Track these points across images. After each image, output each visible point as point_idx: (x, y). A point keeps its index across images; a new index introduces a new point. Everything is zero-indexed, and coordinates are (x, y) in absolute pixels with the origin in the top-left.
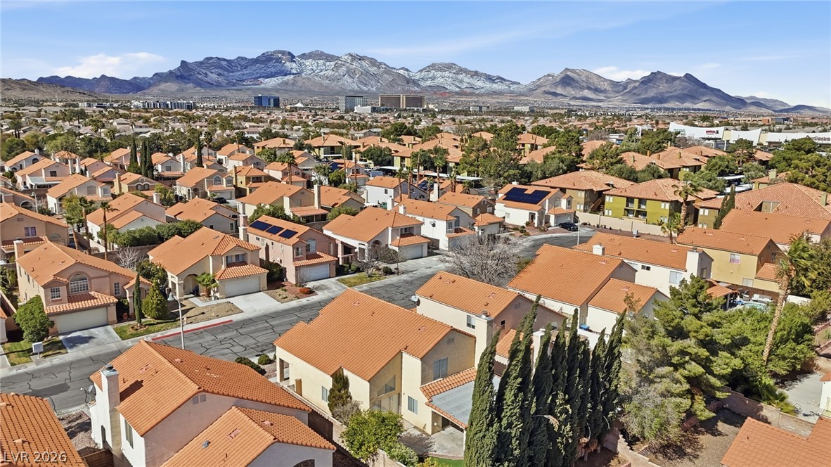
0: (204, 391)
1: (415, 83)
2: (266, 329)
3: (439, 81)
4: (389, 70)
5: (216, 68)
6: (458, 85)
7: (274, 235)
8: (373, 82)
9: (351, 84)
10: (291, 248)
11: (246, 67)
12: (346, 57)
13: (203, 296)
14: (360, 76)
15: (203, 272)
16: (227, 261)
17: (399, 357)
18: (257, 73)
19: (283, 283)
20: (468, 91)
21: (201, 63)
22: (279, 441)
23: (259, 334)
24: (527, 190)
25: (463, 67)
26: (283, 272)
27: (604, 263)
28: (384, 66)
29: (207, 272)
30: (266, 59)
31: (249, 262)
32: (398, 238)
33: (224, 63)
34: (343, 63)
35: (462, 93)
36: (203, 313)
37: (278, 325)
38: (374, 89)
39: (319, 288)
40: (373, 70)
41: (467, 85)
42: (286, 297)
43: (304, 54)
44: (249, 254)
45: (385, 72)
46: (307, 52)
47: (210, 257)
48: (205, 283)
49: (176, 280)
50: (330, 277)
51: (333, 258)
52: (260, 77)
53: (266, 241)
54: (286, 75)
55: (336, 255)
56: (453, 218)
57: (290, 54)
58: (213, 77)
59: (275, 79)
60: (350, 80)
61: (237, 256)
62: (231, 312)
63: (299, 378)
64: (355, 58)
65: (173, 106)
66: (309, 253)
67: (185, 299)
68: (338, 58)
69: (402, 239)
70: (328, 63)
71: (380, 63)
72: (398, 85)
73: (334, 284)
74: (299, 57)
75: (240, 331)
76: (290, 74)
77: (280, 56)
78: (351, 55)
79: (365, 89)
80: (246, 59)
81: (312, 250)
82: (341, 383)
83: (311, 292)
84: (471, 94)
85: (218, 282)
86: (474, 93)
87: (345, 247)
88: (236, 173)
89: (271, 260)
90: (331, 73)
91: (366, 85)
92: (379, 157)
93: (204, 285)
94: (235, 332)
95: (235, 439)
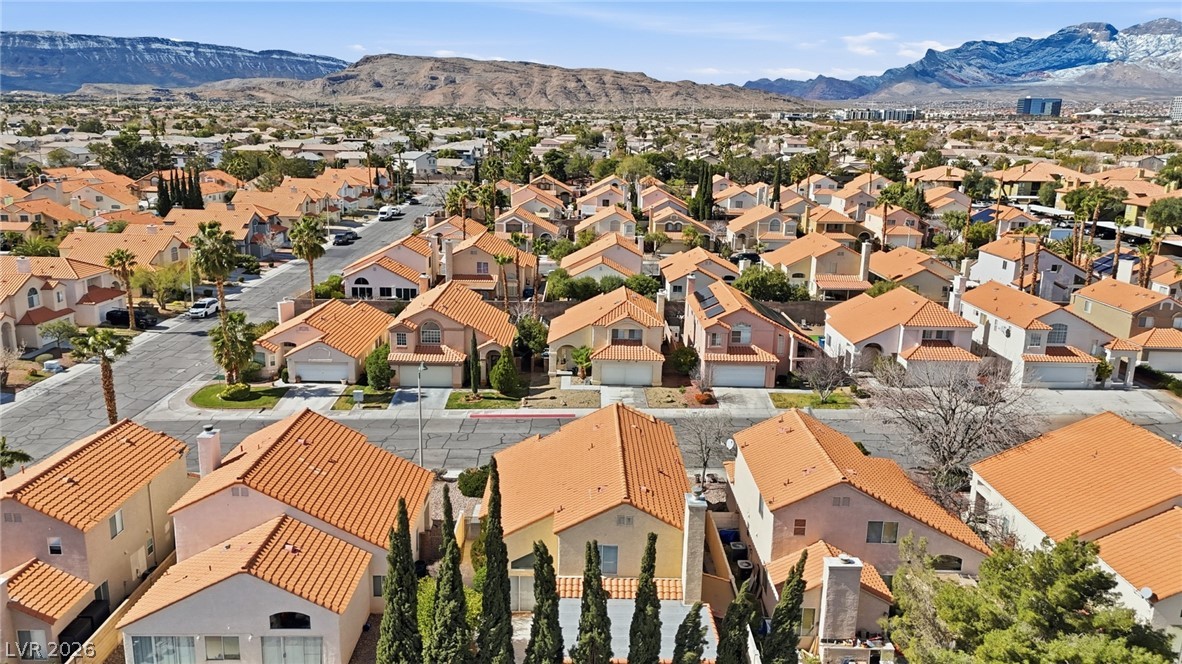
0: (244, 483)
5: (978, 57)
11: (1027, 54)
16: (615, 337)
18: (1045, 62)
21: (957, 51)
22: (248, 572)
30: (1065, 39)
31: (644, 342)
32: (918, 345)
33: (993, 49)
36: (553, 398)
39: (730, 400)
42: (672, 402)
43: (1135, 27)
44: (645, 330)
46: (1142, 24)
50: (764, 387)
51: (777, 359)
52: (1047, 68)
54: (1095, 62)
57: (1109, 27)
58: (970, 72)
59: (1074, 70)
62: (585, 404)
66: (737, 345)
69: (923, 348)
73: (761, 397)
74: (1126, 31)
77: (1090, 31)
80: (1031, 40)
81: (743, 341)
83: (710, 401)
85: (592, 361)
88: (809, 217)
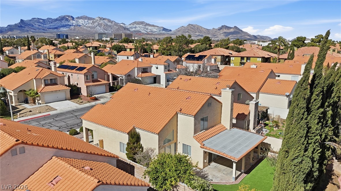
0: (23, 143)
1: (128, 29)
2: (72, 117)
3: (138, 29)
4: (116, 24)
5: (37, 23)
6: (146, 30)
7: (72, 70)
8: (110, 29)
9: (100, 30)
10: (83, 76)
11: (52, 23)
12: (97, 18)
13: (31, 103)
14: (104, 26)
15: (30, 89)
16: (45, 83)
17: (176, 117)
18: (57, 25)
19: (80, 96)
20: (150, 33)
21: (30, 20)
22: (103, 184)
23: (68, 120)
24: (195, 55)
25: (148, 23)
26: (79, 89)
27: (263, 71)
28: (114, 22)
29: (33, 89)
30: (61, 19)
31: (59, 83)
32: (140, 73)
33: (41, 21)
34: (96, 21)
35: (148, 34)
36: (31, 111)
37: (79, 115)
38: (110, 32)
39: (101, 97)
40: (109, 24)
41: (150, 31)
42: (82, 102)
43: (78, 17)
44: (58, 78)
45: (114, 25)
46: (80, 16)
47: (34, 80)
48: (31, 95)
49: (12, 94)
50: (106, 93)
51: (107, 82)
52: (58, 27)
53: (68, 74)
54: (70, 26)
55: (109, 80)
56: (167, 64)
57: (72, 17)
60: (100, 28)
61: (51, 80)
62: (49, 110)
63: (101, 139)
64: (101, 19)
65: (17, 37)
66: (93, 79)
67: (19, 105)
68: (94, 19)
69: (142, 74)
70: (89, 21)
71: (112, 21)
72: (120, 30)
73: (109, 95)
74: (76, 18)
75: (56, 119)
76: (72, 26)
77: (67, 17)
78: (100, 18)
79: (106, 32)
80: (52, 19)
81: (95, 77)
82: (135, 138)
83: (96, 99)
84: (152, 34)
85: (40, 94)
86: (153, 34)
87: (113, 76)
88: (49, 53)
89: (71, 83)
90: (90, 25)
91: (106, 30)
92: (120, 49)
93: (31, 96)
94: (52, 120)
95: (56, 185)
